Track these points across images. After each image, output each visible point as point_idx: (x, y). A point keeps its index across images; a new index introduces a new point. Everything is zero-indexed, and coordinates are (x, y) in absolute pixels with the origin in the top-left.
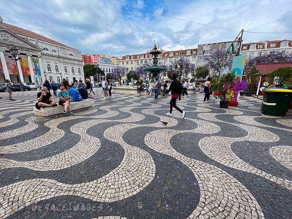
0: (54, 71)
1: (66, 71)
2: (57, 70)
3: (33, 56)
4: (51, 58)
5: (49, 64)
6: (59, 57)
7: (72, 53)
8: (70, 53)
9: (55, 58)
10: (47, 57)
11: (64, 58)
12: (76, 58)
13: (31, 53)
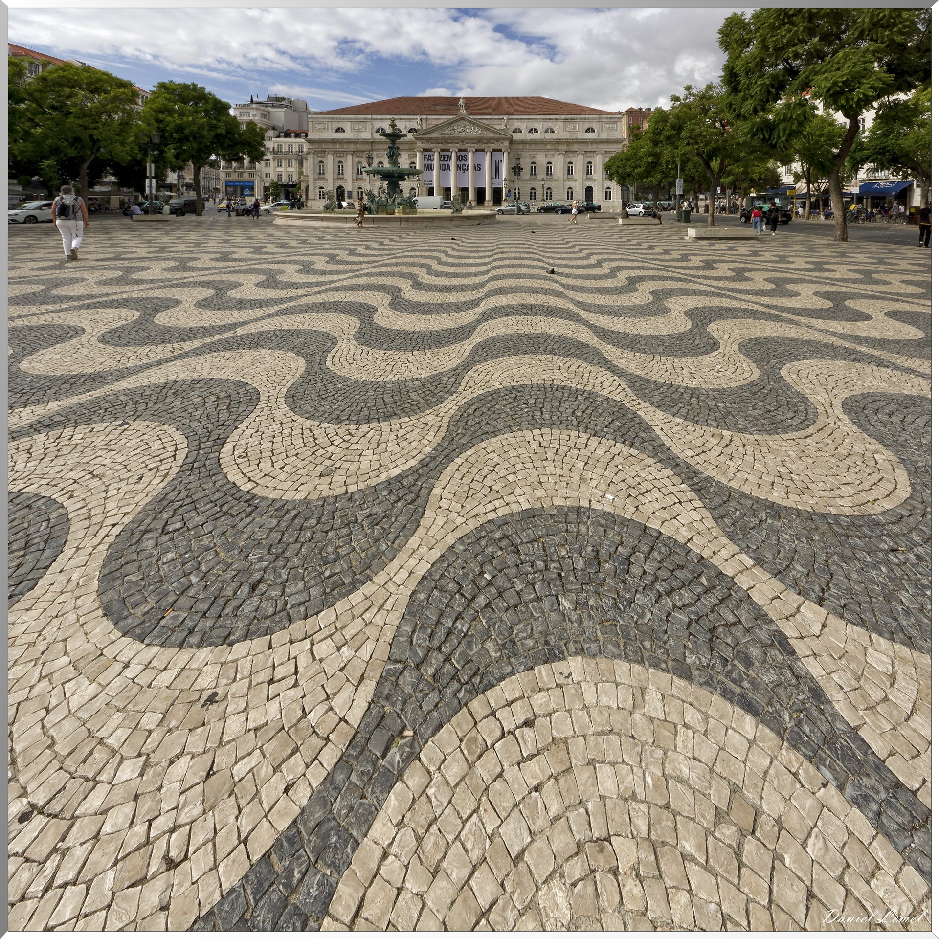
0: (541, 174)
1: (570, 171)
2: (549, 171)
3: (494, 150)
4: (541, 147)
5: (534, 160)
6: (558, 142)
7: (594, 125)
8: (587, 126)
9: (549, 147)
10: (533, 147)
11: (568, 142)
12: (604, 136)
13: (494, 146)
